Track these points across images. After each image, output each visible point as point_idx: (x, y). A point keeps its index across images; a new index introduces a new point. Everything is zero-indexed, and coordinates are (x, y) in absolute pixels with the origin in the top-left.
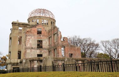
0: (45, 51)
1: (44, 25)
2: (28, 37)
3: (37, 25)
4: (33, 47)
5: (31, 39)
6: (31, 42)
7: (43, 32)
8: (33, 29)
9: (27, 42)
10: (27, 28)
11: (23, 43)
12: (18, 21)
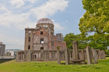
0: (45, 45)
1: (45, 28)
2: (35, 37)
3: (40, 29)
4: (38, 43)
5: (36, 38)
6: (36, 40)
7: (44, 33)
8: (38, 31)
9: (34, 40)
10: (34, 31)
11: (31, 41)
12: (28, 27)
